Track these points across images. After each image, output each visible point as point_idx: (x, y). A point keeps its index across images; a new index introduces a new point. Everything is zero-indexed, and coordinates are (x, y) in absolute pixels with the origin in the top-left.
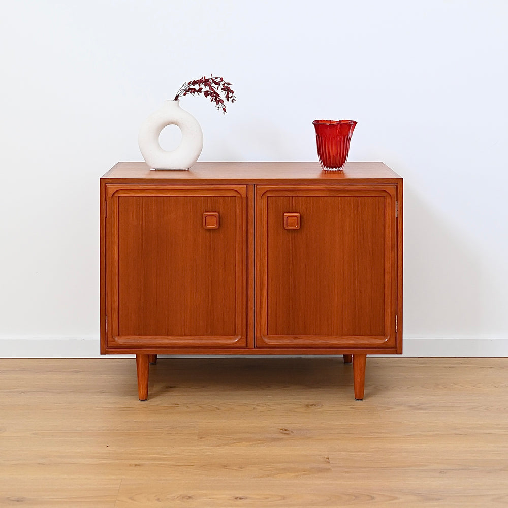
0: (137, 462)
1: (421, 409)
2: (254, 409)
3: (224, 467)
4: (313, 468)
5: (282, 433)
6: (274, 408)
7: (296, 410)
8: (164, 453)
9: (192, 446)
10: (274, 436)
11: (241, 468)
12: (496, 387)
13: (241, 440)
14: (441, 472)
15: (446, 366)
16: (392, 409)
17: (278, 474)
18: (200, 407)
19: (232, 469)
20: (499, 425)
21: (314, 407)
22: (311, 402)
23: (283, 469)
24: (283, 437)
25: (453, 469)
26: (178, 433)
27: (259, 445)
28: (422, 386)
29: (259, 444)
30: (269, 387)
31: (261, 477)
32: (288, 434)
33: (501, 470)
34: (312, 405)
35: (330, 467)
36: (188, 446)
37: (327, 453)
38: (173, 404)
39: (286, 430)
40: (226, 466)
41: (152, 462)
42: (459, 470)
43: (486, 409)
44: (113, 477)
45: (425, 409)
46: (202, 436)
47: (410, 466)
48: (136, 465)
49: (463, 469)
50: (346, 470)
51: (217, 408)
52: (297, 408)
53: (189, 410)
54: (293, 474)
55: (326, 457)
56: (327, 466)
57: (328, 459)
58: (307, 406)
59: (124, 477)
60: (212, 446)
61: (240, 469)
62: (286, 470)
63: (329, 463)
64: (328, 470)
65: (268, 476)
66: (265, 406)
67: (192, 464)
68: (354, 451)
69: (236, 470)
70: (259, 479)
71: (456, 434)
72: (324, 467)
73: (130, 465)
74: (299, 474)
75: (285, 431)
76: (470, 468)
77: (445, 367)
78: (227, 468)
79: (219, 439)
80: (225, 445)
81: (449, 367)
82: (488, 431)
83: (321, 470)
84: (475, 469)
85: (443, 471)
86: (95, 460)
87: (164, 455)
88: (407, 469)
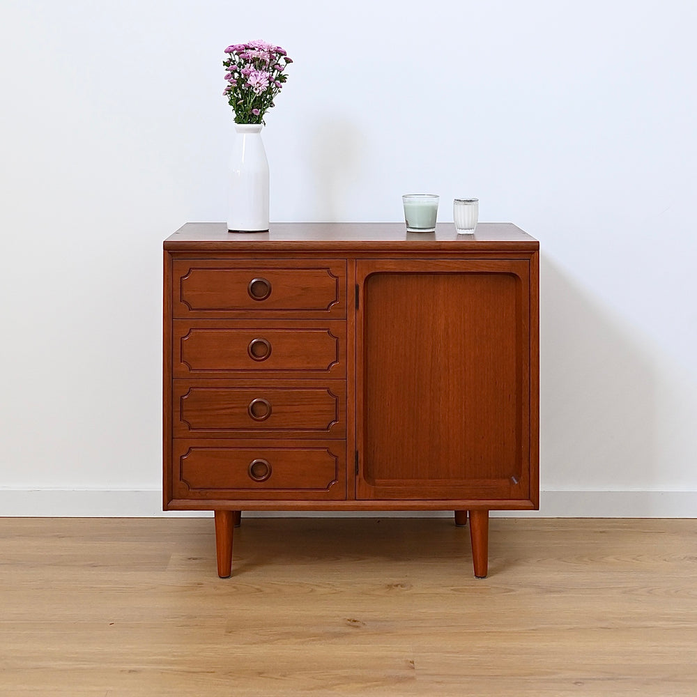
0: (133, 667)
1: (554, 592)
2: (312, 591)
3: (260, 673)
4: (389, 677)
5: (350, 625)
6: (342, 590)
7: (372, 593)
8: (175, 654)
9: (217, 644)
10: (338, 629)
11: (284, 676)
12: (665, 560)
13: (288, 635)
14: (576, 683)
15: (597, 530)
16: (513, 591)
17: (339, 684)
18: (234, 587)
19: (271, 678)
20: (667, 614)
21: (397, 589)
22: (395, 580)
23: (345, 677)
24: (351, 630)
25: (594, 679)
26: (197, 625)
27: (315, 642)
28: (559, 559)
29: (313, 640)
30: (338, 559)
31: (312, 689)
32: (357, 627)
33: (663, 680)
34: (397, 586)
35: (415, 674)
36: (210, 644)
37: (412, 654)
38: (195, 583)
39: (355, 621)
40: (262, 673)
41: (154, 667)
42: (603, 680)
43: (648, 592)
44: (95, 688)
45: (560, 592)
46: (233, 629)
47: (532, 674)
48: (130, 671)
49: (609, 679)
50: (439, 679)
51: (258, 589)
52: (374, 590)
53: (218, 592)
54: (359, 685)
55: (410, 660)
56: (411, 673)
57: (413, 662)
58: (390, 586)
59: (111, 688)
60: (244, 644)
61: (283, 678)
62: (348, 679)
63: (414, 668)
64: (413, 678)
65: (323, 687)
66: (327, 586)
67: (212, 670)
68: (453, 652)
69: (277, 679)
70: (308, 692)
71: (602, 628)
72: (406, 675)
73: (122, 671)
74: (369, 684)
75: (353, 622)
76: (621, 677)
77: (595, 532)
78: (265, 675)
79: (257, 634)
80: (264, 642)
81: (601, 532)
82: (649, 624)
83: (401, 680)
84: (625, 679)
85: (582, 681)
86: (70, 663)
87: (174, 656)
88: (527, 678)
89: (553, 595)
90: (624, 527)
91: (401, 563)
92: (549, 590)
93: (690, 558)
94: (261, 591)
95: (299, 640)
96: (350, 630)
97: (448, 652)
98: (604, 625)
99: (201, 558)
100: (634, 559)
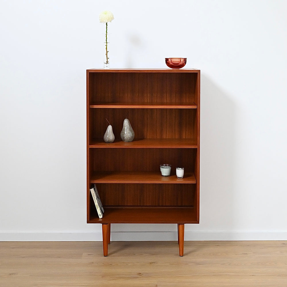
89: (200, 265)
90: (225, 244)
91: (154, 256)
92: (199, 264)
93: (244, 254)
94: (111, 265)
95: (123, 279)
96: (138, 276)
97: (167, 282)
98: (214, 274)
99: (92, 255)
100: (226, 254)
